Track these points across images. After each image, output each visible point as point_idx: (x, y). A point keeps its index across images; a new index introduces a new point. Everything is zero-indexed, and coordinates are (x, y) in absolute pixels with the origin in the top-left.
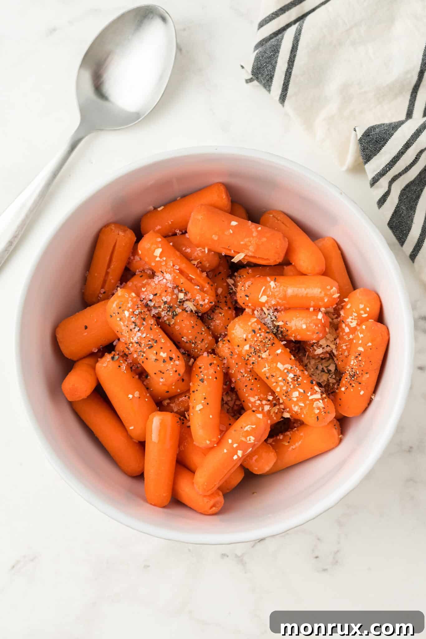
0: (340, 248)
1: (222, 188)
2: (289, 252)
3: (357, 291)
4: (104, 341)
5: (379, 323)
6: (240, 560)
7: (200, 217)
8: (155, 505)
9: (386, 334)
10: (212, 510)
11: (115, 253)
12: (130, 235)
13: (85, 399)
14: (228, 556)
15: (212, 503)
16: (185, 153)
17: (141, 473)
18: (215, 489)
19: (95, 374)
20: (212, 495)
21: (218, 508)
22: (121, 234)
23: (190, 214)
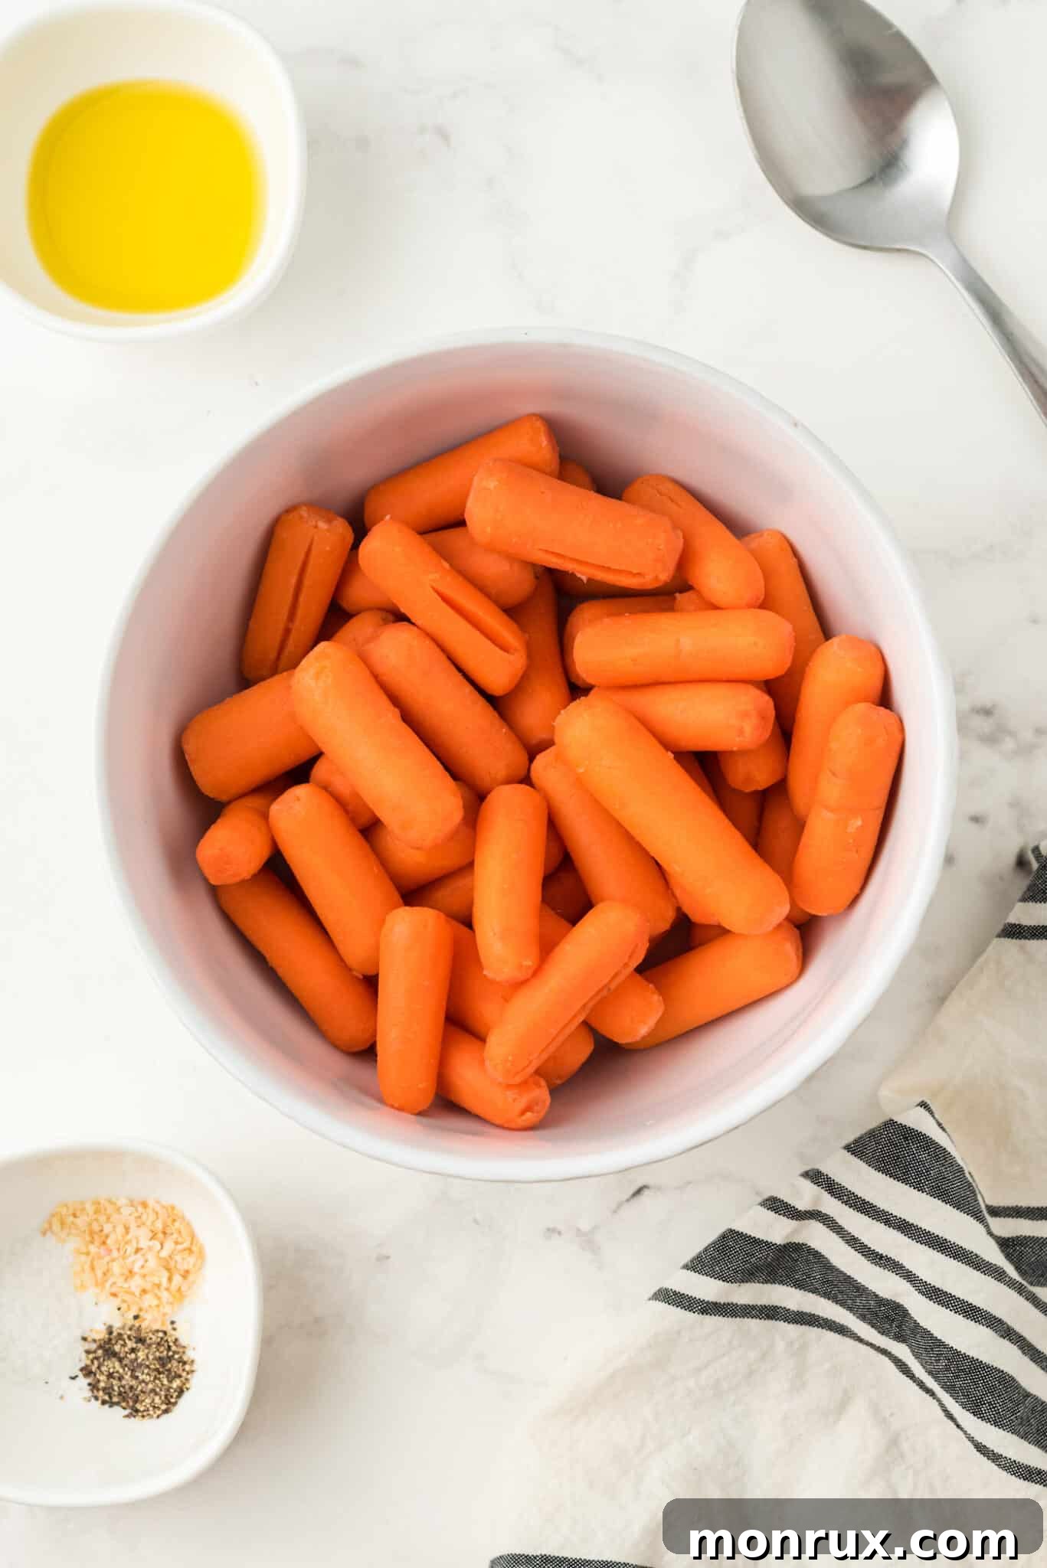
0: (795, 553)
1: (539, 424)
2: (685, 562)
3: (835, 641)
4: (288, 759)
5: (882, 708)
6: (588, 1241)
7: (492, 484)
8: (400, 1109)
9: (895, 729)
10: (524, 1118)
11: (309, 570)
12: (342, 530)
13: (247, 881)
14: (560, 1233)
15: (522, 1103)
16: (462, 343)
17: (368, 1044)
18: (531, 1070)
19: (269, 829)
20: (524, 1085)
21: (538, 1112)
22: (322, 525)
23: (471, 480)
